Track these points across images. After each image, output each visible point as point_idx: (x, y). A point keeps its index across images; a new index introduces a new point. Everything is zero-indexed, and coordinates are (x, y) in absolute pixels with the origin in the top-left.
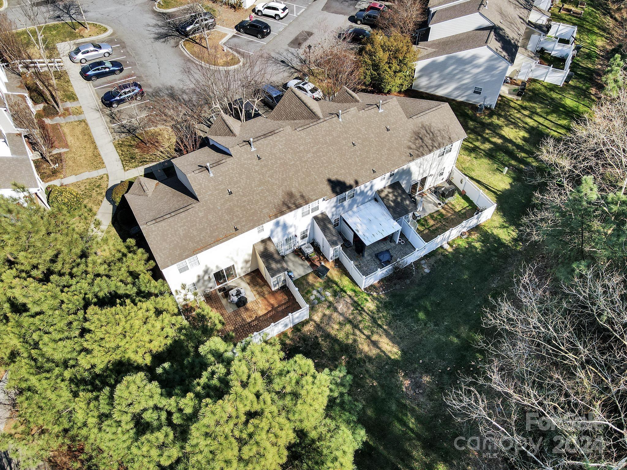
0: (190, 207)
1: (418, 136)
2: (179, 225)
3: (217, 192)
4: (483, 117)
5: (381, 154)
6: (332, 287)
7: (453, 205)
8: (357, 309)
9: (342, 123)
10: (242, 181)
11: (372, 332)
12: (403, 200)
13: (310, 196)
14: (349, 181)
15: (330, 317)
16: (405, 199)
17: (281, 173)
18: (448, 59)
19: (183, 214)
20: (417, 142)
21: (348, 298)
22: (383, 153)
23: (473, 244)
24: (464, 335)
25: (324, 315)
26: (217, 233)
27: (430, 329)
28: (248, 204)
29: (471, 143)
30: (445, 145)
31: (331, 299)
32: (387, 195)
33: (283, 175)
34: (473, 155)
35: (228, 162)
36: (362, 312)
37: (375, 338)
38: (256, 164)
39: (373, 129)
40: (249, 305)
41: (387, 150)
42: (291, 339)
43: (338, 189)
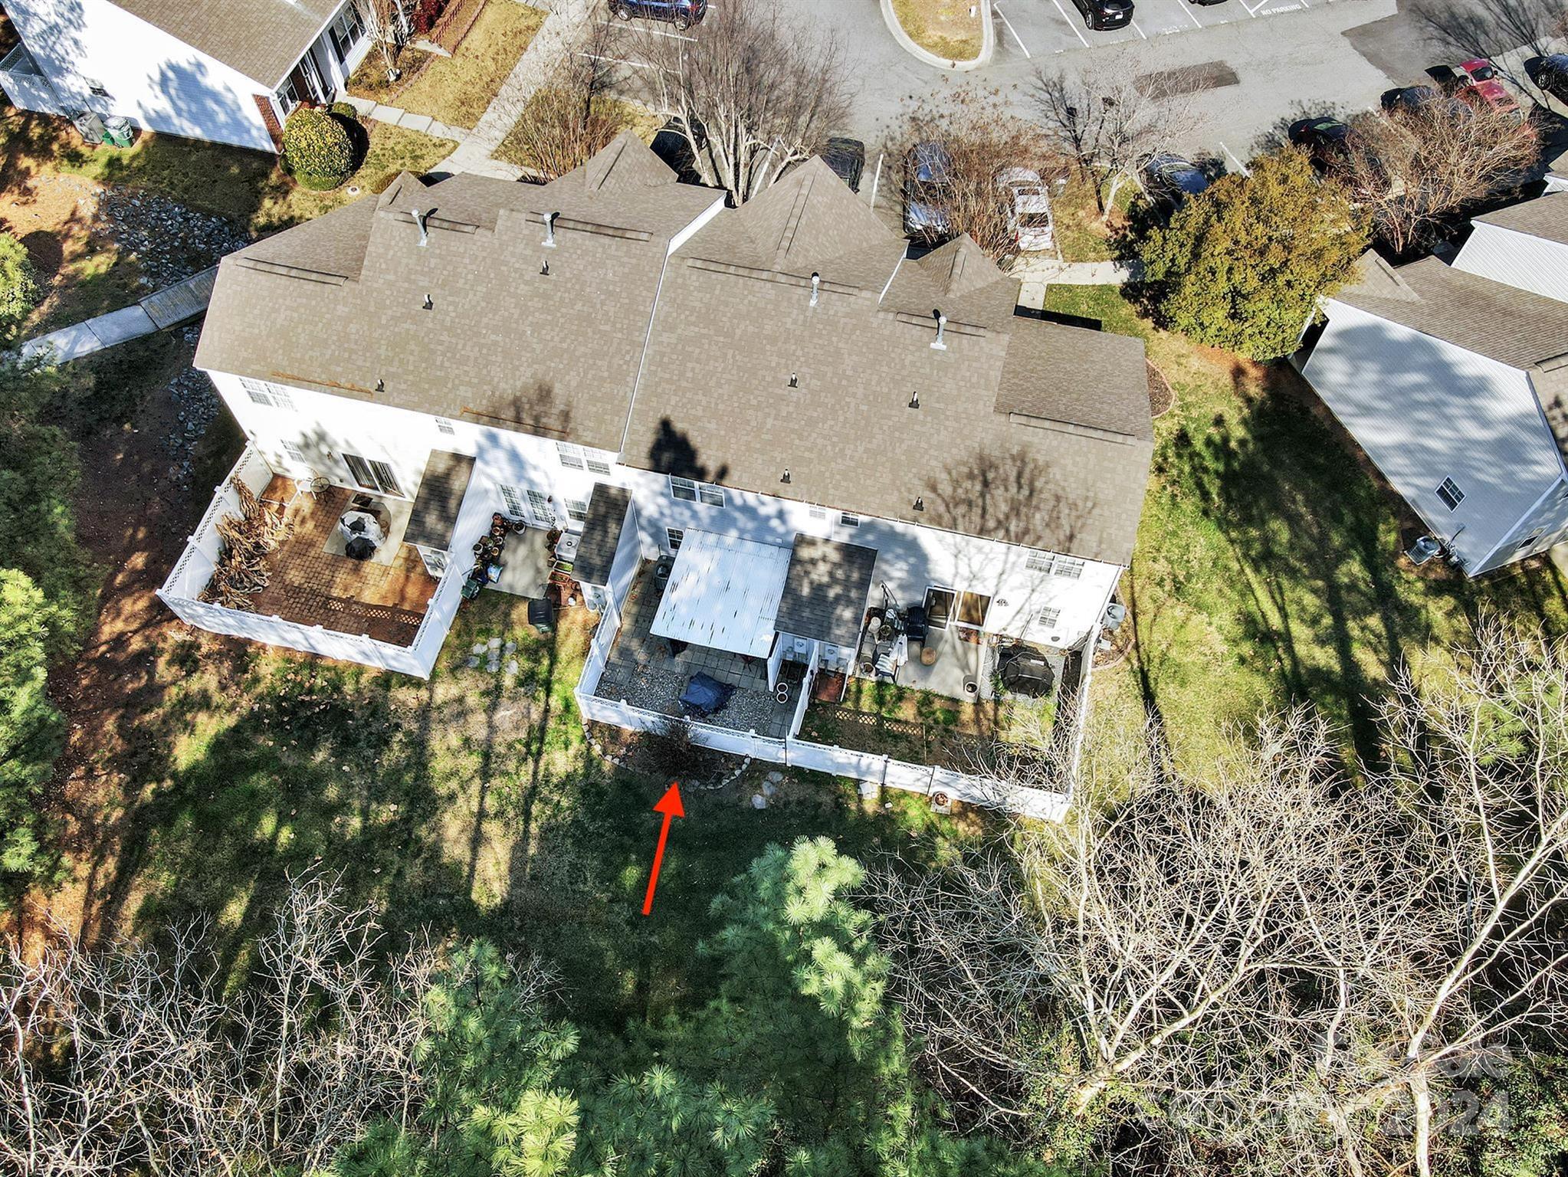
0: (334, 280)
1: (984, 473)
2: (288, 302)
3: (406, 285)
4: (1412, 577)
5: (842, 450)
6: (537, 661)
7: (1009, 719)
8: (528, 745)
9: (809, 314)
10: (471, 296)
11: (500, 814)
12: (843, 599)
13: (581, 428)
14: (708, 459)
15: (463, 714)
16: (849, 602)
17: (562, 335)
18: (1416, 345)
19: (311, 286)
20: (968, 484)
21: (541, 709)
22: (848, 452)
23: (939, 840)
24: (655, 996)
25: (460, 700)
26: (339, 369)
27: (611, 917)
28: (444, 354)
29: (1285, 616)
30: (1040, 545)
31: (508, 681)
32: (813, 562)
33: (562, 341)
34: (1247, 649)
35: (476, 237)
36: (530, 760)
37: (492, 828)
38: (527, 278)
39: (875, 378)
40: (370, 567)
41: (867, 450)
42: (358, 691)
43: (666, 457)
